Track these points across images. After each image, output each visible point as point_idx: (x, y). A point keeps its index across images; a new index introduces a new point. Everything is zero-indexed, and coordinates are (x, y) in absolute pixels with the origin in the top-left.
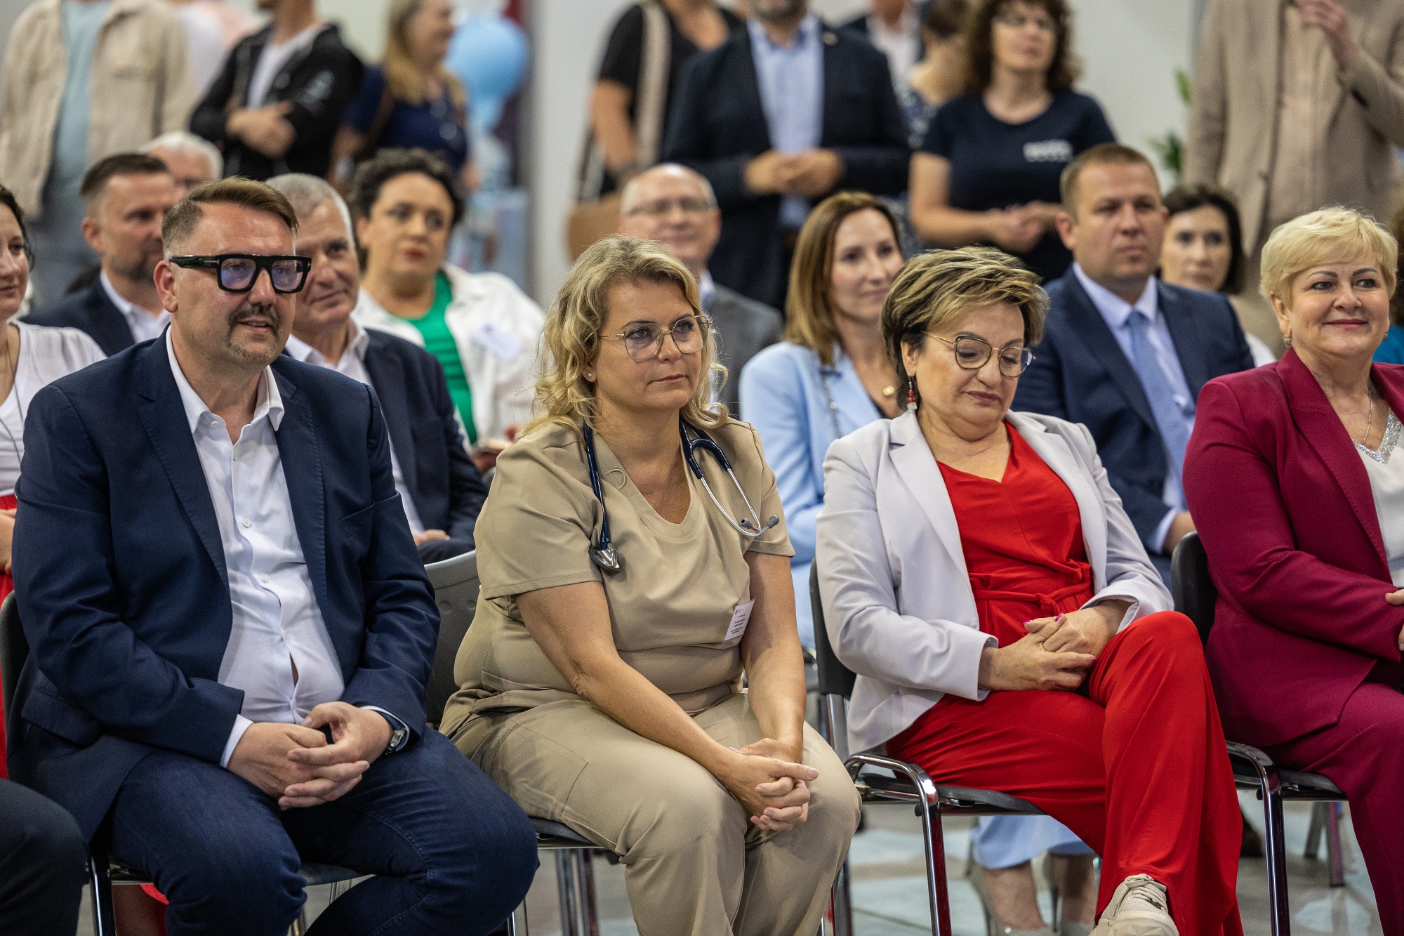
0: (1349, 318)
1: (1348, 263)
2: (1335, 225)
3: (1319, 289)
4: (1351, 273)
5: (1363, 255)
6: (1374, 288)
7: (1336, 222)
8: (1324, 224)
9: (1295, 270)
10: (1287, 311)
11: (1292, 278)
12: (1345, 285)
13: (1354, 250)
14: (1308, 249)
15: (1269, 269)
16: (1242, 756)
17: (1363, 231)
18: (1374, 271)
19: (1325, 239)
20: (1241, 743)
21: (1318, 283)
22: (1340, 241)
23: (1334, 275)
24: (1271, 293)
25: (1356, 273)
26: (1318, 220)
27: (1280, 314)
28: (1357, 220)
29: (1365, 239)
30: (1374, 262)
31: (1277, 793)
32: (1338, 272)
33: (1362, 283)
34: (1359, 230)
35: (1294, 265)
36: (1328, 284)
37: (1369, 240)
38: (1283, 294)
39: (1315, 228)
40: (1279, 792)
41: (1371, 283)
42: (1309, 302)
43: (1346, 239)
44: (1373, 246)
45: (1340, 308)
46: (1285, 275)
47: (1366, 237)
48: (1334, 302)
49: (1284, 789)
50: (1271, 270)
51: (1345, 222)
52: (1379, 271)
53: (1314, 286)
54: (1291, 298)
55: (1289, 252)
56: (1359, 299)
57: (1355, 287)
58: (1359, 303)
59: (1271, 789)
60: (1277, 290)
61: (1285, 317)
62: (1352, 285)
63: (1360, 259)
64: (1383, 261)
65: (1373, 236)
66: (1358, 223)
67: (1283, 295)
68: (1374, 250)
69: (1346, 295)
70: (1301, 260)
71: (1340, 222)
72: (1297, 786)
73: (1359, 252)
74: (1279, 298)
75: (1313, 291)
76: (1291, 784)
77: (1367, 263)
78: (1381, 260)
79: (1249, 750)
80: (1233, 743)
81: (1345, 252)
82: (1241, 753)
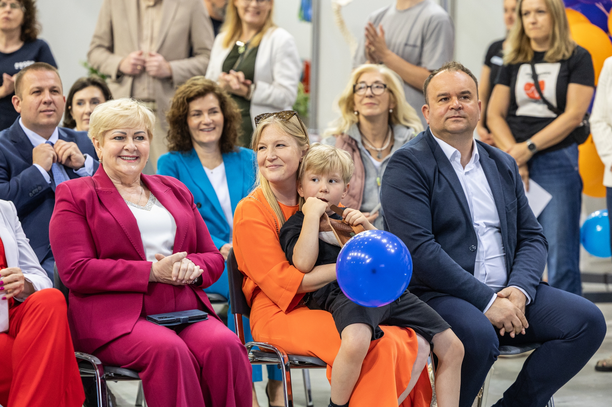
0: (131, 155)
1: (132, 128)
2: (127, 109)
3: (117, 139)
4: (133, 133)
5: (139, 125)
6: (143, 140)
7: (127, 107)
8: (121, 108)
9: (106, 129)
10: (101, 147)
11: (104, 133)
12: (130, 139)
13: (136, 122)
14: (113, 120)
15: (94, 126)
16: (87, 360)
17: (140, 113)
18: (144, 133)
19: (122, 116)
20: (87, 353)
21: (117, 137)
22: (129, 118)
23: (125, 134)
24: (93, 137)
25: (135, 134)
26: (119, 105)
27: (97, 148)
28: (138, 106)
29: (141, 117)
30: (144, 128)
31: (103, 378)
32: (127, 133)
33: (138, 138)
34: (138, 112)
35: (106, 127)
36: (121, 138)
37: (143, 117)
38: (100, 138)
39: (117, 110)
40: (105, 377)
41: (142, 138)
42: (112, 145)
43: (132, 117)
44: (144, 120)
45: (127, 150)
46: (101, 131)
47: (141, 116)
48: (124, 146)
49: (107, 375)
50: (94, 127)
51: (132, 107)
52: (146, 132)
53: (115, 138)
54: (103, 142)
55: (104, 120)
56: (136, 146)
57: (135, 140)
58: (136, 148)
59: (100, 376)
60: (96, 137)
61: (99, 149)
62: (133, 139)
63: (138, 127)
64: (148, 127)
65: (145, 115)
66: (138, 108)
67: (99, 140)
68: (145, 122)
69: (130, 144)
70: (109, 125)
71: (130, 108)
72: (113, 374)
73: (138, 123)
74: (97, 140)
75: (114, 140)
76: (110, 373)
77: (142, 129)
78: (147, 127)
79: (90, 357)
80: (83, 353)
81: (131, 123)
82: (86, 358)
